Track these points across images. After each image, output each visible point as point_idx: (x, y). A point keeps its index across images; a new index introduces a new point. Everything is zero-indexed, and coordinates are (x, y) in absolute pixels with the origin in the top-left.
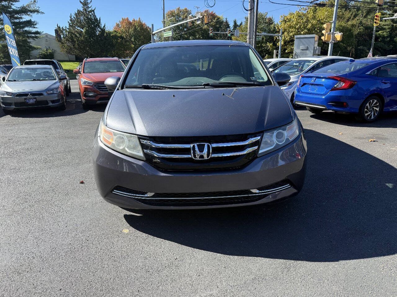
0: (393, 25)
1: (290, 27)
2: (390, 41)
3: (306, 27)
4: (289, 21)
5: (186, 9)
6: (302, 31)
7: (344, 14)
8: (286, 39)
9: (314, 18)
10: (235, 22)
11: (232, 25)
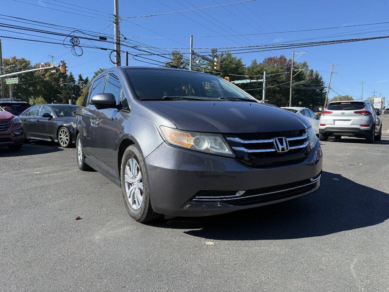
5: (24, 59)
10: (80, 77)
11: (77, 79)
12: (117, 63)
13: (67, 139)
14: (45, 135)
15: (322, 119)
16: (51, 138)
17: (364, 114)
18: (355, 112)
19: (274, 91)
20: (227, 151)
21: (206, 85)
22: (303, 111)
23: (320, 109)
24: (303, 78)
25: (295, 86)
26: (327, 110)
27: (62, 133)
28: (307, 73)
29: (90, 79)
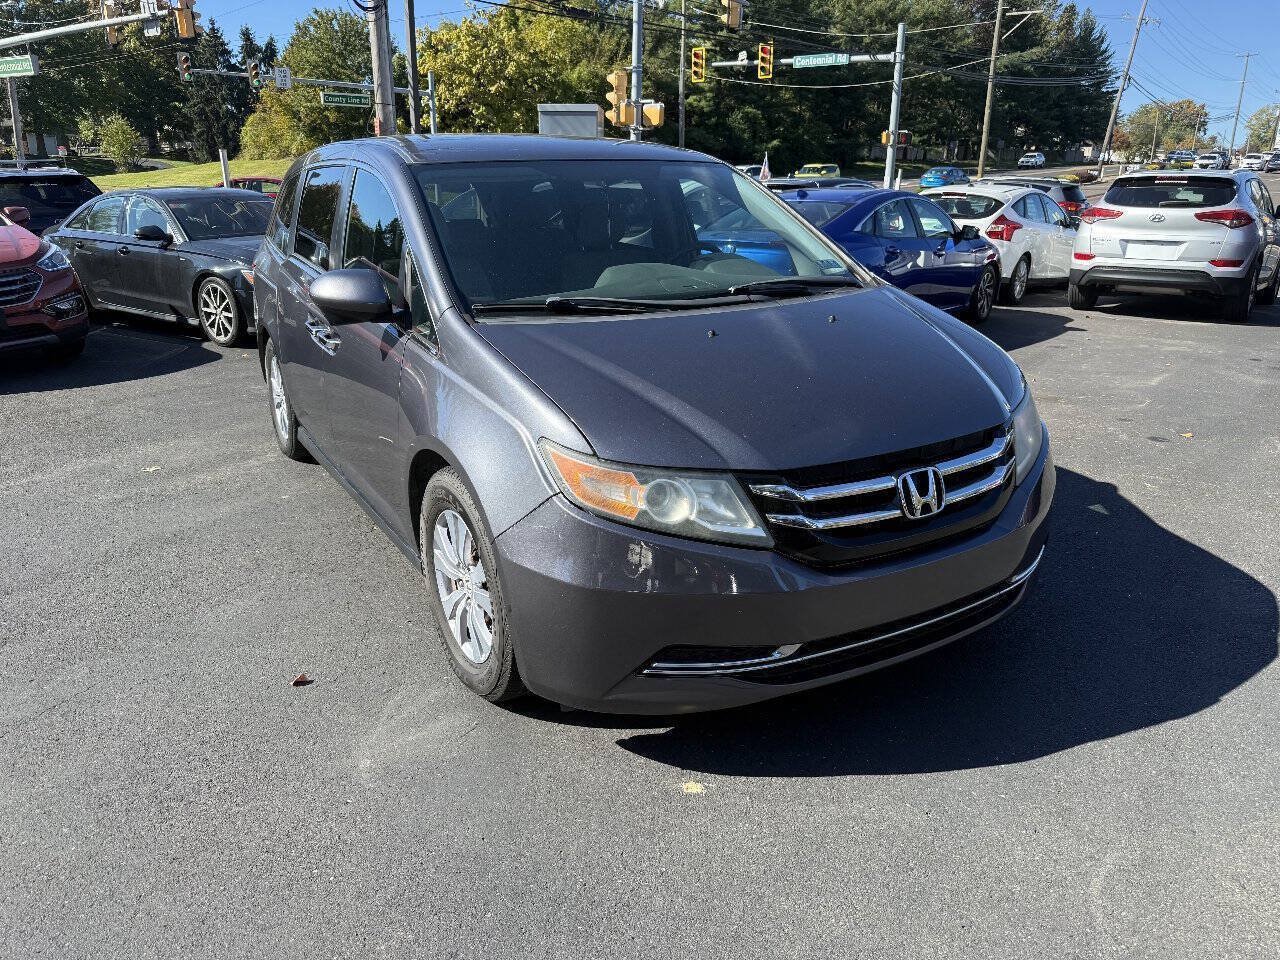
0: (719, 82)
1: (453, 70)
2: (717, 125)
3: (502, 71)
4: (447, 48)
6: (493, 85)
7: (598, 41)
8: (446, 107)
9: (520, 45)
10: (246, 35)
11: (235, 44)
12: (375, 8)
13: (229, 320)
14: (156, 299)
15: (1084, 235)
16: (174, 310)
17: (1228, 222)
18: (1200, 217)
19: (932, 88)
20: (749, 526)
21: (694, 59)
22: (1022, 203)
23: (1088, 152)
24: (1038, 37)
25: (1006, 67)
26: (1103, 205)
27: (210, 296)
28: (1051, 17)
29: (281, 47)
